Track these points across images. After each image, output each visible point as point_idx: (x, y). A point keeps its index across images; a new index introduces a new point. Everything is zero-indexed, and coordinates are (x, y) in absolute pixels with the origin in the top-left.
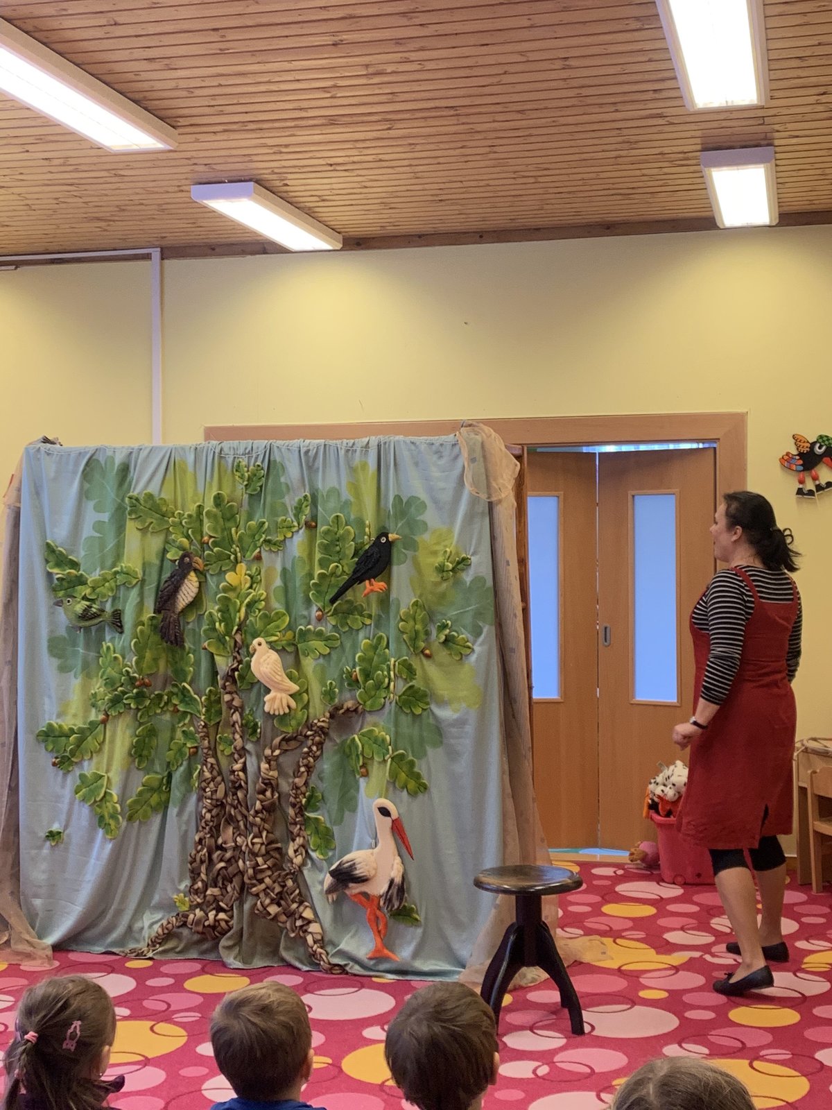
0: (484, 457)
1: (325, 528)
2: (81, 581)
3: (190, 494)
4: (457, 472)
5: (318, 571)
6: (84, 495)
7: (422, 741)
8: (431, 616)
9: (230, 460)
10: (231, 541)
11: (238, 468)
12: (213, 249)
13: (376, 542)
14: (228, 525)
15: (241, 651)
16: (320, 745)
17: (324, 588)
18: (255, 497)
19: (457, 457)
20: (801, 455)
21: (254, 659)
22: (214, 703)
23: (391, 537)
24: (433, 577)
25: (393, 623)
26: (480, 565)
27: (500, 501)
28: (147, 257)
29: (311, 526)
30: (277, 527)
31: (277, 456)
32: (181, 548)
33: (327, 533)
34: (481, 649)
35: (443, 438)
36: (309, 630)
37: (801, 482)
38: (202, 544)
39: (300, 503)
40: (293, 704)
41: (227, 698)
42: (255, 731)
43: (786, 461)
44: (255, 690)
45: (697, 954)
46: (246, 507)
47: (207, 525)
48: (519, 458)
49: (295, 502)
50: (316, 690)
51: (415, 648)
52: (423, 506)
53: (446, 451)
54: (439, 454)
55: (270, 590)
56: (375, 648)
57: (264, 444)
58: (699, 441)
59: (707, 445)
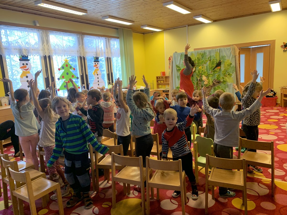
0: (234, 50)
2: (180, 69)
3: (194, 57)
4: (230, 52)
5: (211, 66)
6: (181, 58)
7: (225, 87)
8: (227, 71)
9: (199, 52)
10: (199, 63)
11: (200, 54)
12: (195, 24)
13: (219, 62)
14: (199, 61)
15: (201, 76)
16: (211, 88)
17: (212, 68)
18: (202, 57)
19: (230, 50)
20: (284, 45)
21: (203, 78)
22: (197, 83)
23: (221, 61)
24: (227, 66)
25: (221, 72)
26: (233, 64)
27: (236, 55)
28: (186, 26)
29: (210, 60)
30: (206, 61)
31: (205, 52)
33: (212, 61)
34: (234, 75)
35: (228, 47)
36: (210, 74)
37: (284, 49)
39: (209, 57)
40: (208, 83)
41: (199, 83)
43: (282, 46)
44: (203, 82)
45: (263, 114)
46: (201, 59)
48: (239, 49)
49: (208, 57)
50: (211, 81)
51: (224, 75)
52: (225, 57)
54: (228, 49)
55: (205, 69)
56: (219, 75)
57: (203, 50)
58: (267, 45)
59: (269, 45)
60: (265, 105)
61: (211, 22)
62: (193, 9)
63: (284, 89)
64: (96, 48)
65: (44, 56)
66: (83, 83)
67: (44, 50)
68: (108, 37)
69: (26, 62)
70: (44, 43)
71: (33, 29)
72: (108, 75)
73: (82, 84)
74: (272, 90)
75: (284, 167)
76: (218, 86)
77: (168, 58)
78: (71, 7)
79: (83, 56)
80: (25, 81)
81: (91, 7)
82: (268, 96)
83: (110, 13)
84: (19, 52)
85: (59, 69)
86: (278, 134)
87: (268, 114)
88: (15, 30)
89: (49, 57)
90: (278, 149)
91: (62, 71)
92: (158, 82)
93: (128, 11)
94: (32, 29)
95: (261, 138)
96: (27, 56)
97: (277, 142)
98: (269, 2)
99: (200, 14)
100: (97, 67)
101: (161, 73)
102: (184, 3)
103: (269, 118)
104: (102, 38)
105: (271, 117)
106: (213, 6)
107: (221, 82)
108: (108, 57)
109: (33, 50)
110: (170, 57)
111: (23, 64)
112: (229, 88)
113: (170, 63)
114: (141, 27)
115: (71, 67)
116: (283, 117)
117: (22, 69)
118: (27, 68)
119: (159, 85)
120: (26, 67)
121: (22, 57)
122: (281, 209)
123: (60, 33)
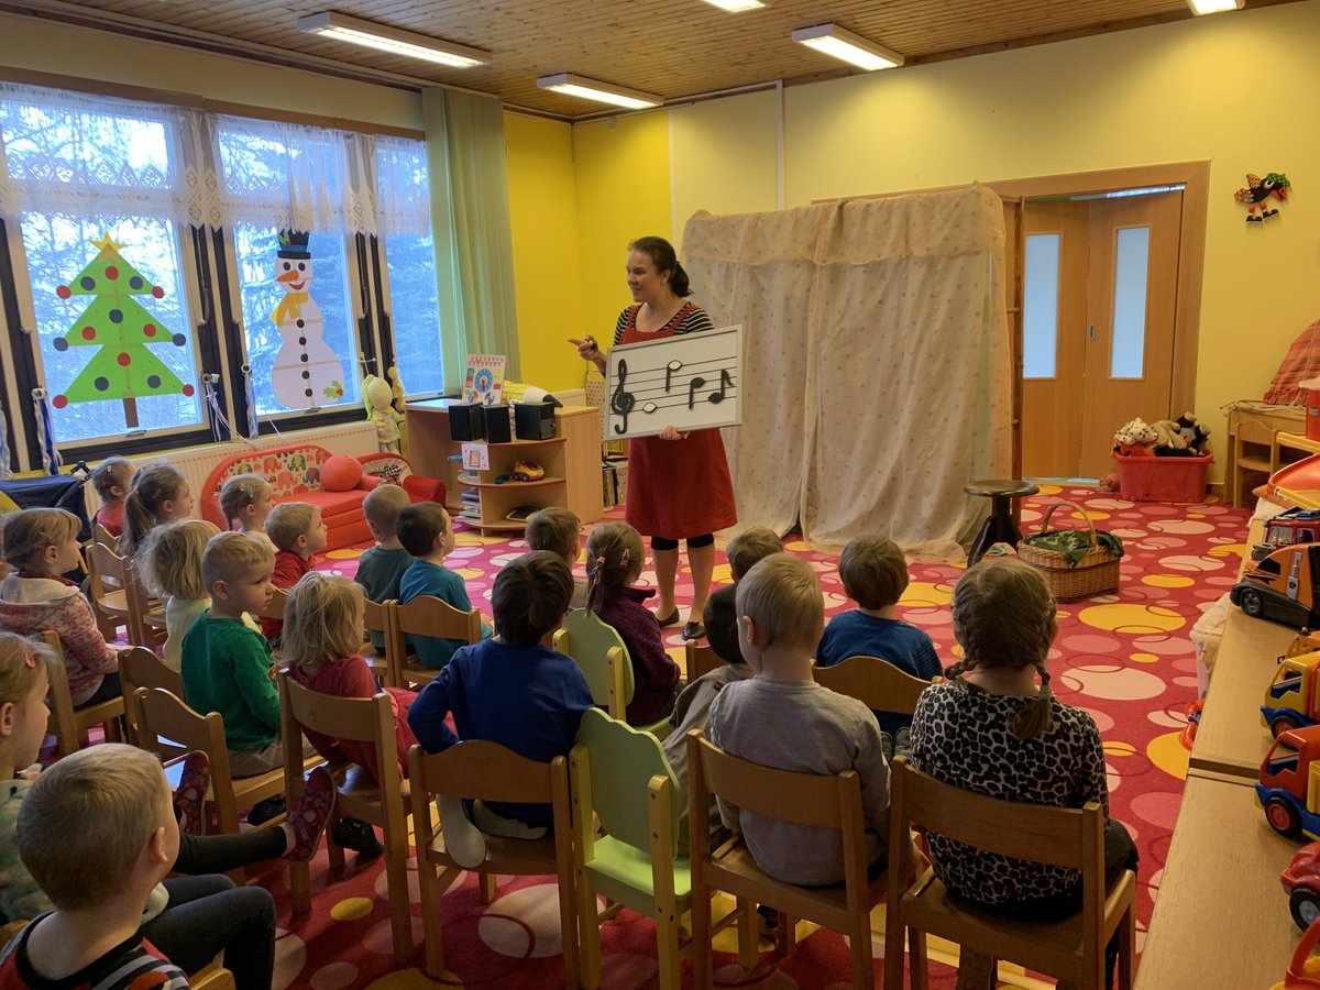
12: (817, 76)
20: (1252, 190)
28: (774, 87)
37: (1251, 211)
43: (1240, 196)
45: (1131, 543)
58: (1170, 185)
59: (1178, 188)
60: (1148, 495)
61: (893, 65)
63: (1241, 413)
64: (290, 184)
66: (210, 362)
68: (358, 129)
72: (365, 326)
73: (205, 372)
74: (1187, 416)
79: (213, 227)
82: (1167, 447)
85: (64, 292)
86: (1177, 665)
87: (1152, 545)
97: (1157, 717)
100: (299, 282)
103: (1153, 568)
104: (323, 131)
105: (1165, 562)
108: (361, 234)
114: (540, 84)
115: (137, 283)
116: (1223, 565)
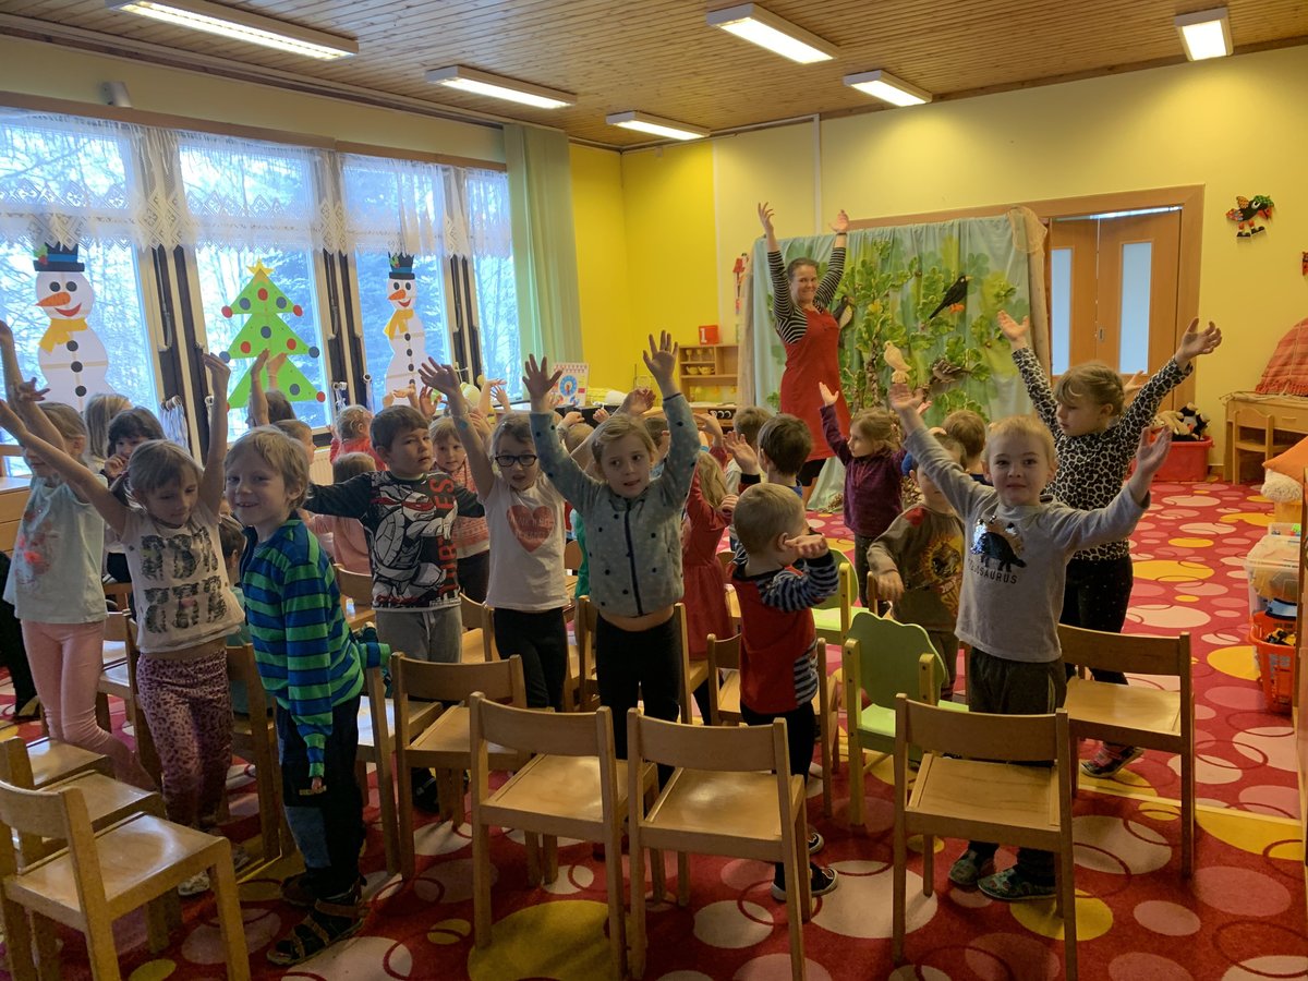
0: (1025, 226)
1: (926, 275)
4: (1008, 236)
5: (922, 301)
7: (986, 396)
8: (991, 324)
9: (870, 239)
10: (871, 287)
11: (875, 244)
12: (851, 111)
13: (958, 283)
14: (870, 277)
15: (878, 348)
17: (926, 310)
18: (885, 260)
19: (1007, 229)
20: (1242, 210)
21: (885, 354)
22: (862, 378)
23: (967, 278)
24: (994, 301)
25: (968, 329)
26: (1022, 292)
27: (1034, 253)
28: (811, 120)
29: (918, 275)
30: (899, 277)
31: (898, 235)
32: (842, 292)
33: (927, 278)
35: (1000, 216)
36: (917, 336)
37: (1241, 228)
38: (855, 290)
39: (912, 262)
40: (908, 377)
41: (870, 375)
42: (885, 394)
43: (1231, 215)
44: (885, 372)
46: (879, 266)
47: (857, 279)
48: (1047, 225)
49: (909, 261)
50: (922, 369)
51: (981, 342)
52: (986, 259)
53: (1001, 226)
54: (996, 226)
56: (957, 343)
57: (890, 228)
58: (1169, 206)
59: (1176, 208)
61: (923, 102)
62: (843, 42)
63: (1238, 403)
64: (401, 213)
65: (154, 250)
66: (338, 374)
67: (151, 219)
68: (454, 163)
69: (69, 277)
70: (153, 187)
71: (102, 121)
72: (458, 338)
73: (334, 380)
74: (1189, 406)
75: (1236, 746)
76: (951, 390)
77: (733, 265)
78: (278, 19)
79: (340, 252)
80: (63, 366)
81: (372, 24)
83: (464, 52)
84: (33, 227)
85: (227, 312)
86: (1214, 602)
87: (1170, 515)
88: (16, 123)
89: (179, 253)
90: (1214, 670)
91: (241, 319)
92: (686, 373)
93: (548, 43)
94: (96, 121)
95: (1138, 620)
96: (70, 247)
97: (1209, 638)
98: (1177, 15)
99: (877, 67)
100: (406, 300)
101: (700, 332)
102: (802, 15)
103: (1175, 533)
104: (426, 166)
105: (1183, 528)
106: (932, 30)
107: (967, 372)
108: (455, 256)
109: (99, 219)
110: (740, 257)
111: (55, 287)
112: (1004, 402)
113: (739, 287)
114: (609, 120)
115: (282, 303)
116: (1233, 529)
117: (47, 308)
118: (71, 306)
119: (691, 388)
120: (69, 300)
121: (49, 253)
122: (1224, 931)
123: (228, 141)
